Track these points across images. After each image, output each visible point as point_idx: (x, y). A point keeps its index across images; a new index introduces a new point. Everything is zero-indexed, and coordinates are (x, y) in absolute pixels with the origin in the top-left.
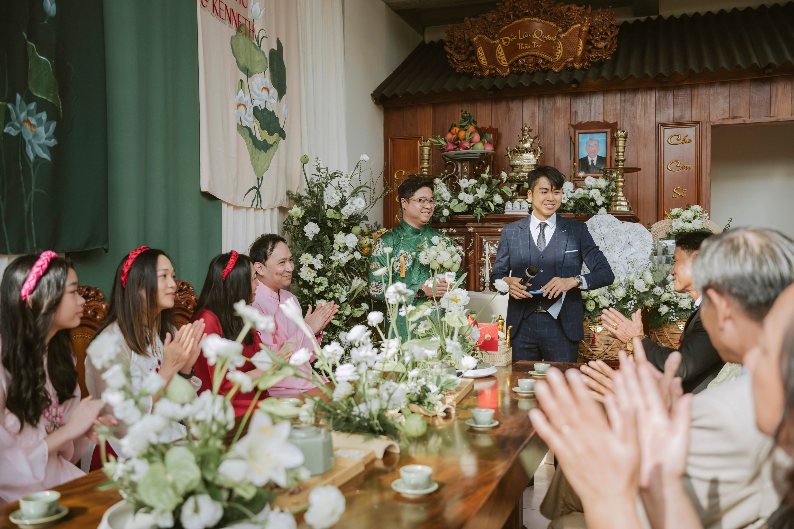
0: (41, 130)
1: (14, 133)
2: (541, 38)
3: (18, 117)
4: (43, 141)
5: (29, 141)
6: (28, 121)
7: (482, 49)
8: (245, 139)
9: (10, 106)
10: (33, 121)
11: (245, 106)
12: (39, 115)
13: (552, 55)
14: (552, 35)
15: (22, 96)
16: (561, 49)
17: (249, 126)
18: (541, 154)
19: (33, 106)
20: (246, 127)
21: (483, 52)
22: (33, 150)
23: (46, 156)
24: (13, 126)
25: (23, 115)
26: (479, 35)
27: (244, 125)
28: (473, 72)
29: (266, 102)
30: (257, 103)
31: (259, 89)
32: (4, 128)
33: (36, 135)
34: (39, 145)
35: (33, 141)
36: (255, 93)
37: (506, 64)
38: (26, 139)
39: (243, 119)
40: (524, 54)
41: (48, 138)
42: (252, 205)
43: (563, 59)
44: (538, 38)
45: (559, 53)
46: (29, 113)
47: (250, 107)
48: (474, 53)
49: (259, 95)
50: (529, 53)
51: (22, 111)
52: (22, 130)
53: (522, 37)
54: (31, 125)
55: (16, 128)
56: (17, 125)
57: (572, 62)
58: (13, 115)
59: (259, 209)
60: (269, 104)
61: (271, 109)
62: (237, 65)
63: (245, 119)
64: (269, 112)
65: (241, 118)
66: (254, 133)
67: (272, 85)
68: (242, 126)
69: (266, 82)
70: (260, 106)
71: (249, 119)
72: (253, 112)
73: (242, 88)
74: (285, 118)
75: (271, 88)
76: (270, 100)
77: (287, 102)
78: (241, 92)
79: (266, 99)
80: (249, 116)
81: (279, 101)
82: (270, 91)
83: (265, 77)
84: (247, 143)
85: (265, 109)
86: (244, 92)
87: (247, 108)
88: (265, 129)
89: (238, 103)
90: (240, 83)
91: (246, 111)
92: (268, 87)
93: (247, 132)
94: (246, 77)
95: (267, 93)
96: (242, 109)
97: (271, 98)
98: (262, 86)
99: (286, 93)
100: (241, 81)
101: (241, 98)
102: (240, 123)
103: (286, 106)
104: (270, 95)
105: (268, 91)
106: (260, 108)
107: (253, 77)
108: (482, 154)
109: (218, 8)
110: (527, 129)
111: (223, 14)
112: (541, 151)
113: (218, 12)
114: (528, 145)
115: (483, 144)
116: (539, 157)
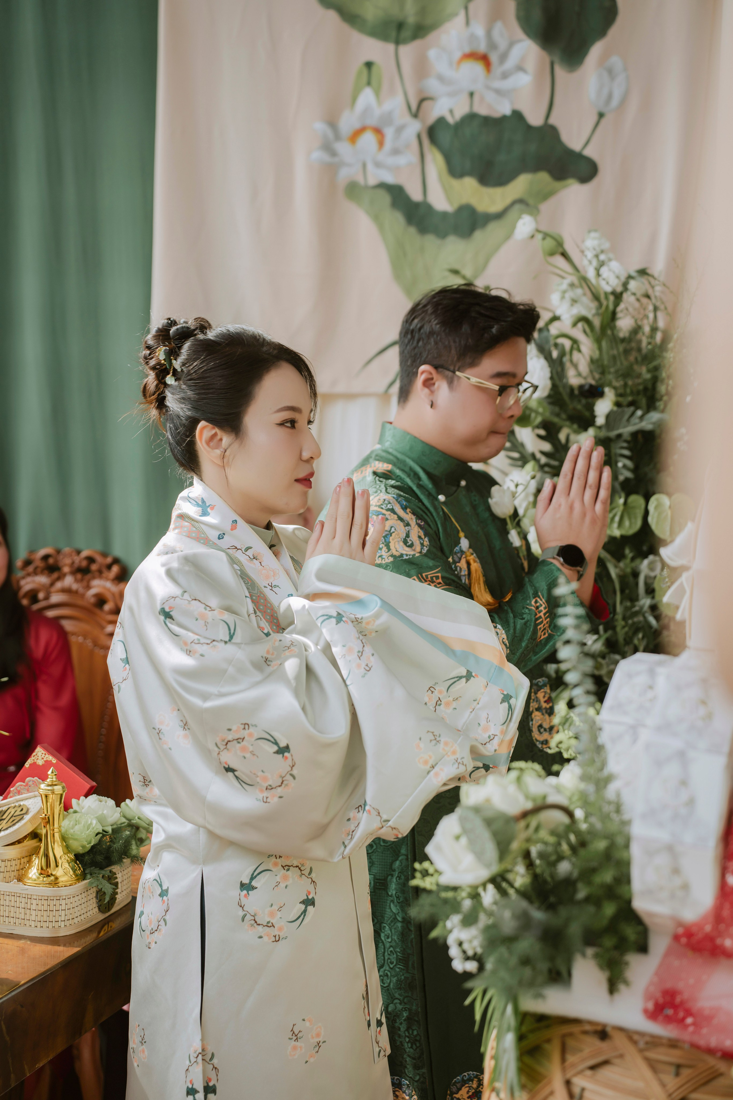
8: (377, 218)
11: (378, 131)
17: (390, 179)
20: (383, 186)
27: (372, 181)
29: (471, 94)
31: (449, 63)
36: (441, 78)
39: (370, 167)
42: (391, 384)
47: (400, 130)
49: (448, 82)
60: (490, 97)
61: (504, 109)
62: (345, 27)
63: (378, 165)
64: (488, 122)
65: (364, 166)
66: (415, 195)
67: (519, 33)
68: (366, 187)
69: (473, 37)
70: (451, 112)
71: (391, 161)
72: (419, 137)
73: (369, 83)
74: (601, 115)
75: (511, 44)
76: (498, 84)
77: (616, 61)
78: (367, 96)
79: (472, 88)
80: (396, 152)
81: (560, 71)
82: (494, 58)
83: (468, 23)
84: (381, 227)
85: (471, 117)
86: (377, 93)
87: (389, 133)
88: (470, 173)
89: (357, 126)
90: (365, 71)
91: (381, 143)
92: (482, 48)
93: (386, 199)
94: (391, 47)
95: (477, 68)
96: (368, 139)
97: (505, 76)
98: (458, 55)
99: (613, 31)
100: (369, 65)
101: (367, 111)
102: (360, 179)
103: (610, 72)
104: (497, 70)
105: (485, 59)
106: (451, 120)
107: (432, 36)
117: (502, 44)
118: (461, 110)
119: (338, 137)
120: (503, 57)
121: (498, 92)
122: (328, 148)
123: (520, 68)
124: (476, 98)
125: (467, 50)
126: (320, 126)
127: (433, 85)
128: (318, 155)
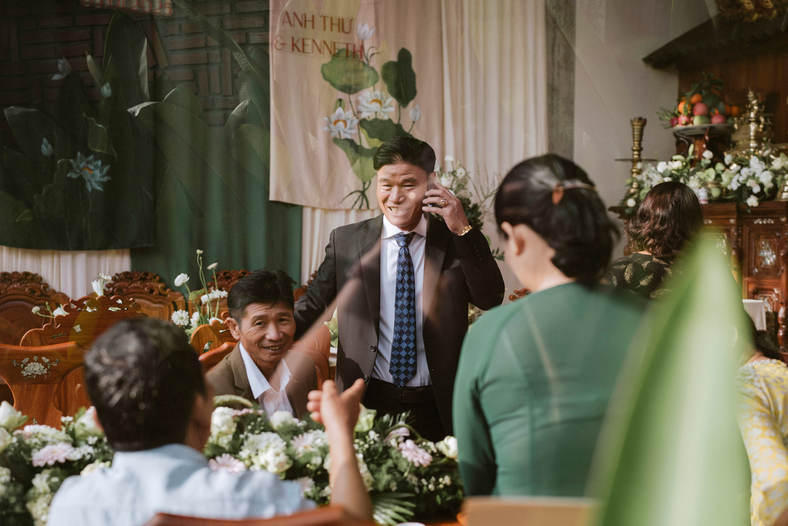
0: (97, 172)
1: (74, 176)
3: (78, 167)
4: (98, 179)
5: (89, 180)
6: (88, 168)
8: (345, 150)
9: (71, 161)
10: (91, 167)
11: (345, 122)
12: (96, 163)
15: (82, 152)
17: (349, 137)
18: (764, 125)
19: (91, 158)
20: (347, 139)
22: (91, 185)
23: (99, 188)
24: (74, 172)
25: (82, 165)
27: (343, 138)
28: (742, 19)
30: (365, 115)
31: (367, 102)
32: (67, 174)
33: (93, 176)
34: (96, 182)
35: (91, 179)
36: (364, 107)
38: (86, 179)
39: (342, 133)
41: (102, 177)
42: (353, 206)
46: (88, 162)
47: (352, 122)
49: (367, 108)
51: (81, 162)
52: (82, 174)
54: (90, 170)
55: (76, 173)
56: (78, 171)
58: (75, 165)
59: (364, 210)
60: (382, 114)
61: (386, 118)
62: (332, 88)
63: (345, 132)
64: (382, 121)
65: (339, 133)
66: (358, 143)
67: (389, 95)
68: (340, 139)
69: (376, 95)
70: (369, 117)
71: (349, 131)
72: (358, 124)
73: (340, 106)
74: (414, 122)
75: (386, 99)
76: (384, 110)
77: (417, 106)
78: (340, 110)
79: (377, 110)
80: (351, 129)
81: (402, 108)
82: (383, 102)
83: (374, 90)
84: (347, 153)
85: (376, 120)
86: (344, 109)
87: (348, 123)
88: (376, 137)
89: (336, 119)
90: (339, 102)
91: (346, 125)
92: (379, 98)
93: (348, 144)
94: (347, 95)
95: (378, 105)
96: (341, 124)
97: (386, 107)
98: (371, 100)
99: (417, 98)
100: (340, 100)
101: (340, 115)
102: (338, 137)
103: (416, 110)
104: (383, 105)
105: (380, 102)
106: (368, 119)
107: (360, 93)
108: (704, 129)
109: (300, 45)
110: (751, 95)
111: (308, 49)
112: (766, 121)
113: (301, 49)
114: (752, 115)
115: (708, 116)
116: (764, 129)
117: (384, 97)
118: (372, 117)
119: (330, 122)
120: (385, 102)
121: (385, 113)
122: (328, 126)
123: (390, 106)
124: (378, 114)
125: (375, 98)
126: (326, 119)
127: (361, 108)
128: (326, 128)
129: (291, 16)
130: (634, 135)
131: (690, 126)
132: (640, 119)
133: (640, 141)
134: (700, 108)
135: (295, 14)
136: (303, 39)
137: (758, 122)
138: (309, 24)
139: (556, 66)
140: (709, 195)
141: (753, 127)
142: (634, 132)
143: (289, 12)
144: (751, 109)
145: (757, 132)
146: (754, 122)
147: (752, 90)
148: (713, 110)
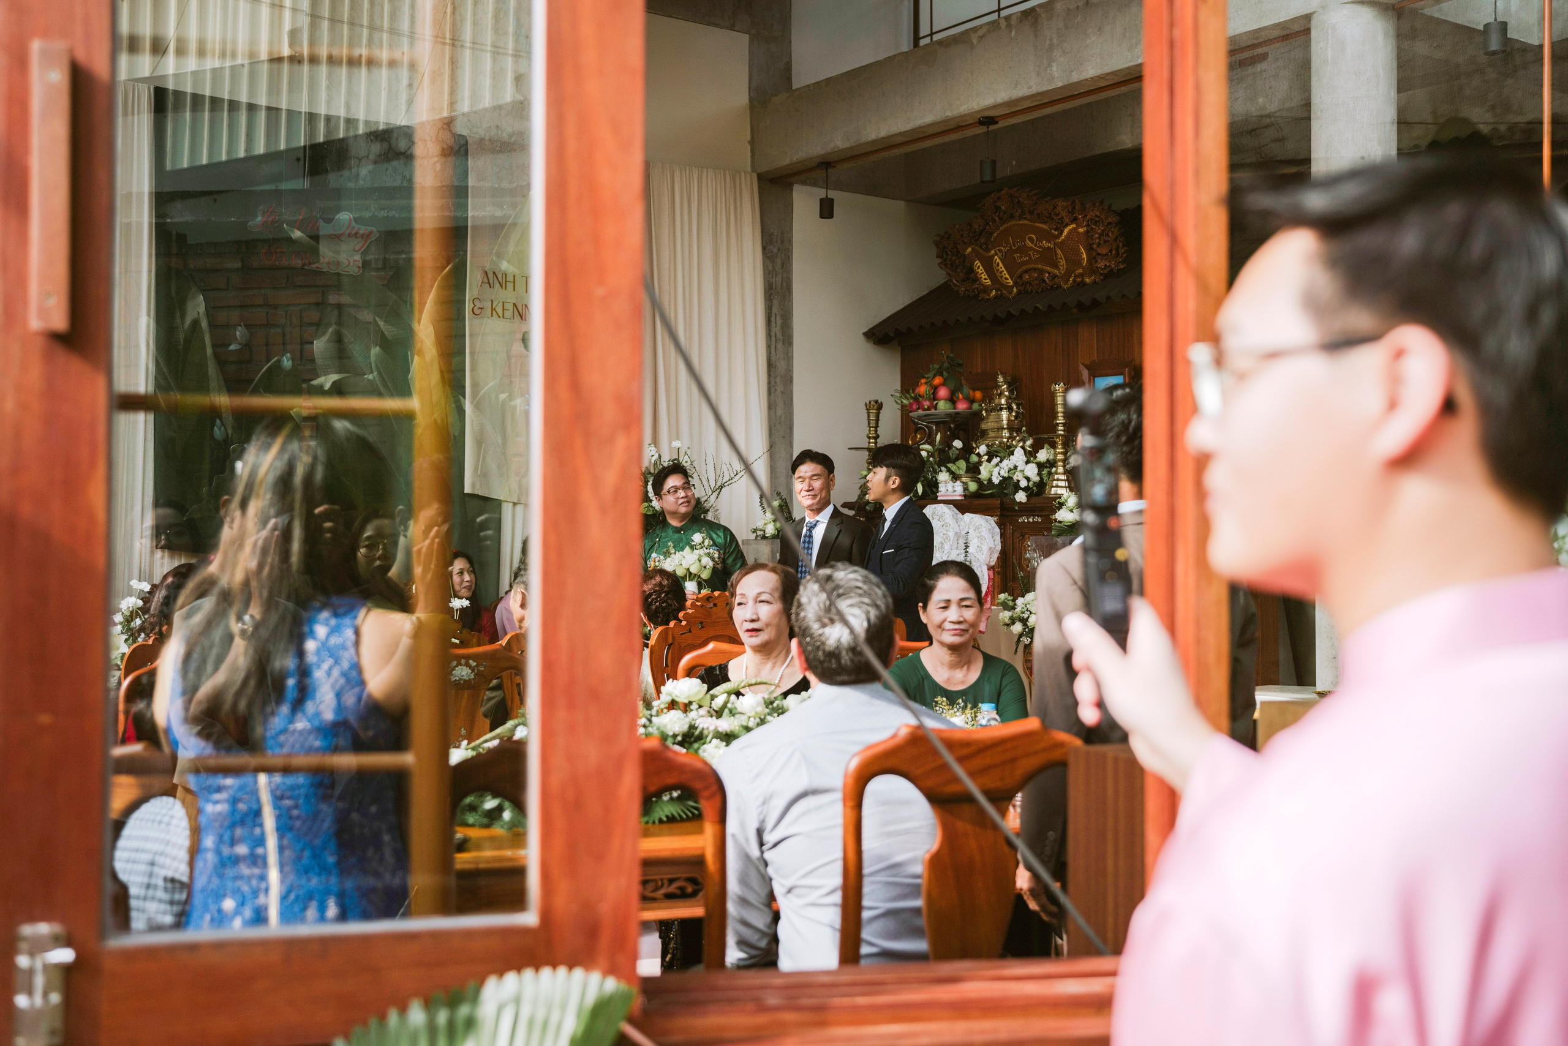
2: (1035, 245)
7: (979, 264)
13: (1056, 266)
14: (1048, 241)
16: (1062, 259)
18: (1017, 412)
21: (981, 268)
26: (973, 246)
28: (978, 295)
37: (1010, 282)
40: (1024, 268)
43: (1069, 273)
44: (1033, 246)
45: (1061, 264)
48: (971, 270)
50: (1031, 266)
53: (1014, 246)
57: (1082, 275)
108: (949, 415)
109: (500, 311)
110: (1001, 379)
111: (508, 314)
112: (1018, 408)
113: (501, 315)
114: (1003, 401)
115: (952, 400)
116: (1016, 417)
129: (491, 275)
130: (869, 420)
131: (933, 411)
132: (876, 402)
133: (877, 427)
134: (943, 392)
135: (494, 273)
136: (503, 302)
137: (1010, 409)
138: (510, 286)
139: (773, 339)
140: (966, 489)
141: (1005, 415)
142: (869, 416)
143: (488, 272)
144: (1000, 395)
145: (1009, 420)
146: (1006, 409)
147: (1001, 373)
148: (956, 394)
